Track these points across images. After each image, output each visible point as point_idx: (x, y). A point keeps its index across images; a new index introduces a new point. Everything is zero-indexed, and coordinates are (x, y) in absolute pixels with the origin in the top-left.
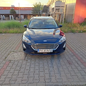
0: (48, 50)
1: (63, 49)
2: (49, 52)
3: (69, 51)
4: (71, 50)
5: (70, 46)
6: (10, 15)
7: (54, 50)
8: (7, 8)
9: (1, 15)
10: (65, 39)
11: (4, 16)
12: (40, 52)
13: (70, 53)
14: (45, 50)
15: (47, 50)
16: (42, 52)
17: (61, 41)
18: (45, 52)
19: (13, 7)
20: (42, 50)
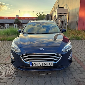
0: (45, 63)
1: (69, 61)
2: (47, 66)
3: (76, 63)
4: (79, 61)
5: (77, 56)
6: (14, 24)
7: (54, 63)
8: (12, 18)
9: (6, 24)
10: (70, 47)
11: (8, 25)
12: (34, 66)
13: (79, 66)
14: (42, 63)
15: (43, 63)
16: (36, 66)
17: (65, 50)
18: (42, 66)
19: (18, 17)
20: (36, 63)
